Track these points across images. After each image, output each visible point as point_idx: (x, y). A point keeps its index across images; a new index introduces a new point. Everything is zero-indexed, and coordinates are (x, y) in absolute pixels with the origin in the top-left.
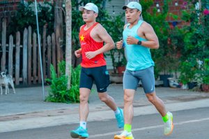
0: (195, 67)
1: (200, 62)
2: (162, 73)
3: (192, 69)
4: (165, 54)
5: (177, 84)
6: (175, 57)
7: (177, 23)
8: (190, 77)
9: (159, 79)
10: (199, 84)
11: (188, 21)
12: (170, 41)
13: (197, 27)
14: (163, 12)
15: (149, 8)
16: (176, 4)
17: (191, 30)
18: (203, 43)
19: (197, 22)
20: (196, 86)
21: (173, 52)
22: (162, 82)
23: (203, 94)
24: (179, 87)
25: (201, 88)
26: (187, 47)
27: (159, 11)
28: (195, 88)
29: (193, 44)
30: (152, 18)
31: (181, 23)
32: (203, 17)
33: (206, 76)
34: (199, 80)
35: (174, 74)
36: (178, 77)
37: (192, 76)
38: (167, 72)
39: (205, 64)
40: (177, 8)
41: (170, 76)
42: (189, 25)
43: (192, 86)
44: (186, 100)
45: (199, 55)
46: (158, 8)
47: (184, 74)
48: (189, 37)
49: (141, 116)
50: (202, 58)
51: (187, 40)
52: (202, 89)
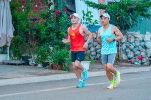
0: (48, 51)
1: (51, 48)
2: (24, 55)
3: (46, 53)
4: (27, 42)
5: (35, 63)
6: (33, 44)
7: (36, 19)
8: (44, 59)
9: (21, 59)
10: (51, 64)
11: (44, 18)
12: (31, 32)
13: (51, 23)
14: (26, 11)
15: (17, 8)
16: (36, 6)
17: (46, 25)
18: (55, 34)
19: (50, 19)
20: (48, 65)
21: (32, 40)
22: (23, 62)
23: (53, 71)
24: (36, 65)
25: (52, 66)
26: (43, 37)
27: (23, 10)
28: (47, 66)
29: (47, 35)
30: (18, 15)
31: (39, 19)
32: (55, 16)
33: (56, 58)
34: (50, 61)
35: (32, 56)
36: (35, 58)
37: (45, 58)
38: (27, 55)
39: (55, 50)
40: (36, 8)
41: (29, 57)
42: (45, 21)
43: (45, 65)
44: (40, 75)
45: (51, 42)
46: (23, 8)
47: (39, 56)
48: (45, 30)
49: (8, 85)
50: (53, 45)
51: (43, 32)
52: (52, 68)
